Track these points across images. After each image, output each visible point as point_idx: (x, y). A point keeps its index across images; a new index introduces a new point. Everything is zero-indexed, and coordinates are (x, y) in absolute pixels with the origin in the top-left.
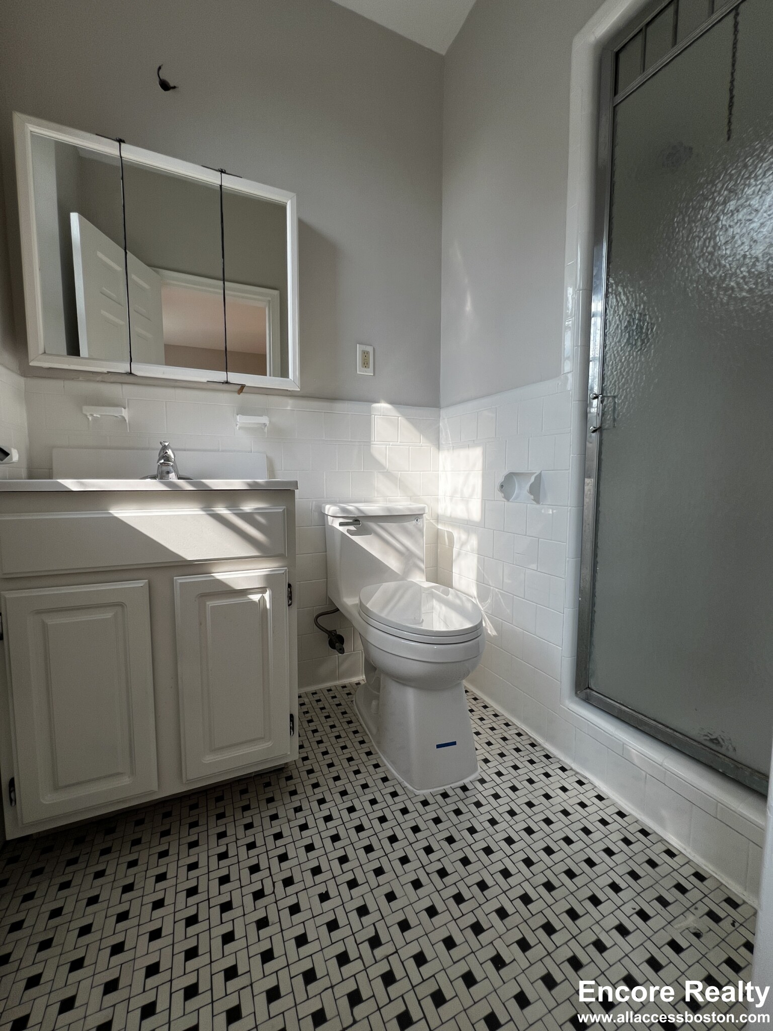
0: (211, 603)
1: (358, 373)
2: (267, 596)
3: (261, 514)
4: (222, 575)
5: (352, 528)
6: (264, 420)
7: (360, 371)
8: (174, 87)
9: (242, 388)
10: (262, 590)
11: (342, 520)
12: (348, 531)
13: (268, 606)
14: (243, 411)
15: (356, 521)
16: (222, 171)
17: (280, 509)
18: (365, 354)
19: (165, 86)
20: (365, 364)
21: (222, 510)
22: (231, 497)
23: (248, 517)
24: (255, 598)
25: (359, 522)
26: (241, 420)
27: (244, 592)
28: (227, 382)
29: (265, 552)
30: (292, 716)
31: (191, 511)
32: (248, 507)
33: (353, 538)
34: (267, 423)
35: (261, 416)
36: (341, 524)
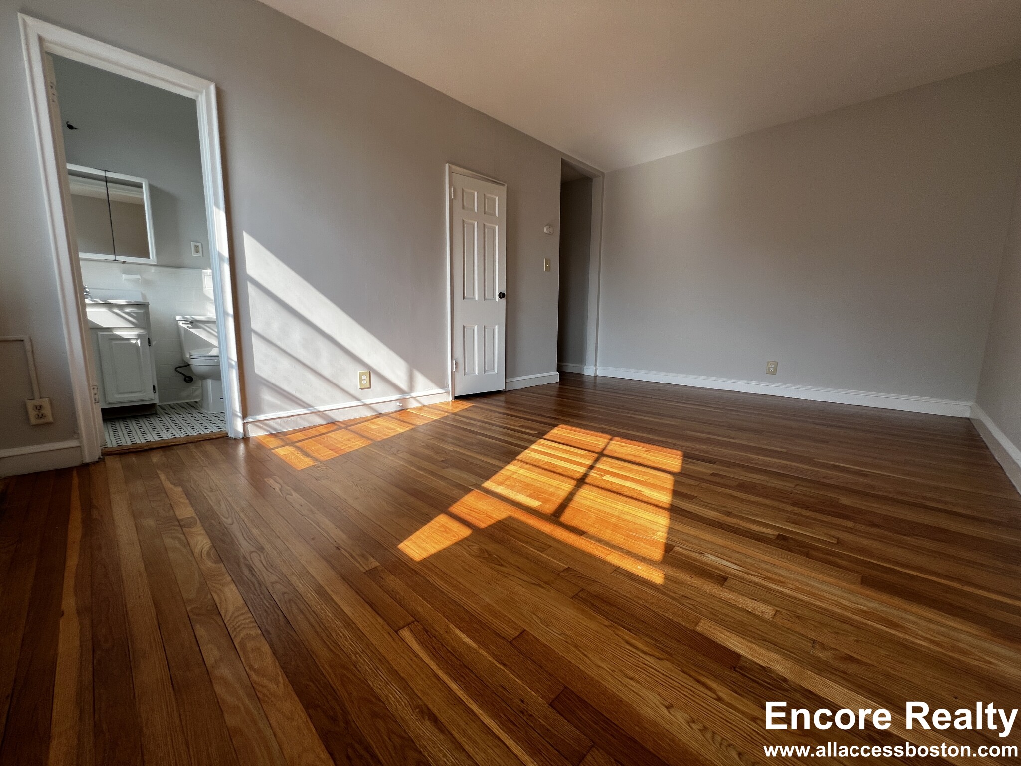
0: (114, 342)
1: (193, 255)
2: (139, 341)
3: (133, 312)
4: (117, 332)
5: (190, 325)
6: (138, 277)
7: (194, 254)
8: (76, 128)
9: (124, 262)
10: (137, 339)
11: (184, 322)
12: (188, 327)
13: (139, 345)
14: (125, 272)
15: (191, 322)
16: (106, 171)
17: (142, 311)
18: (197, 247)
19: (71, 127)
20: (197, 251)
21: (116, 310)
22: (120, 306)
23: (128, 313)
24: (134, 341)
25: (193, 323)
26: (124, 276)
27: (129, 339)
28: (115, 260)
29: (136, 326)
30: (154, 387)
31: (104, 310)
32: (128, 310)
33: (191, 330)
34: (140, 278)
35: (137, 275)
36: (183, 323)
